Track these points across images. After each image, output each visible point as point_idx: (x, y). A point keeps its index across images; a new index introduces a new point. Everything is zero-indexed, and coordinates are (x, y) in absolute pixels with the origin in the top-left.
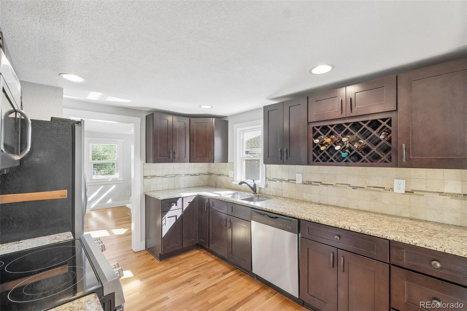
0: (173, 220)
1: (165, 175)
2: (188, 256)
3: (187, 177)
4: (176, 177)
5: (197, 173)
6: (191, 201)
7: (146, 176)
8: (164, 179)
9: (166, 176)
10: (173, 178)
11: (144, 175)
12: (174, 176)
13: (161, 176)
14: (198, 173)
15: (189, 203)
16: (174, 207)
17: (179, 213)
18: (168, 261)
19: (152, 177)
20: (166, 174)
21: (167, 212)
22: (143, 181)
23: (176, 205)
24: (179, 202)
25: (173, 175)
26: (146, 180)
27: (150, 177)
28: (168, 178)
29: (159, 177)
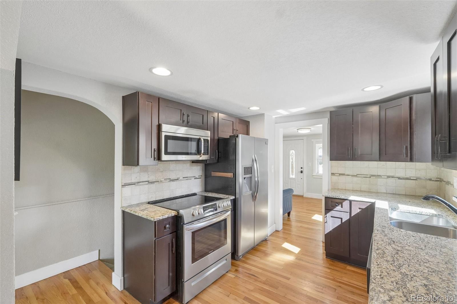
0: (338, 223)
1: (356, 175)
2: (357, 271)
3: (390, 180)
4: (371, 177)
5: (412, 177)
6: (364, 207)
7: (334, 173)
8: (355, 179)
9: (358, 176)
10: (368, 179)
11: (332, 173)
12: (369, 176)
13: (351, 175)
14: (414, 177)
15: (359, 208)
16: (339, 208)
17: (346, 217)
18: (332, 262)
19: (340, 174)
20: (358, 174)
21: (330, 211)
22: (331, 178)
23: (342, 207)
24: (346, 204)
25: (367, 175)
26: (334, 177)
27: (338, 175)
28: (360, 178)
29: (349, 175)
